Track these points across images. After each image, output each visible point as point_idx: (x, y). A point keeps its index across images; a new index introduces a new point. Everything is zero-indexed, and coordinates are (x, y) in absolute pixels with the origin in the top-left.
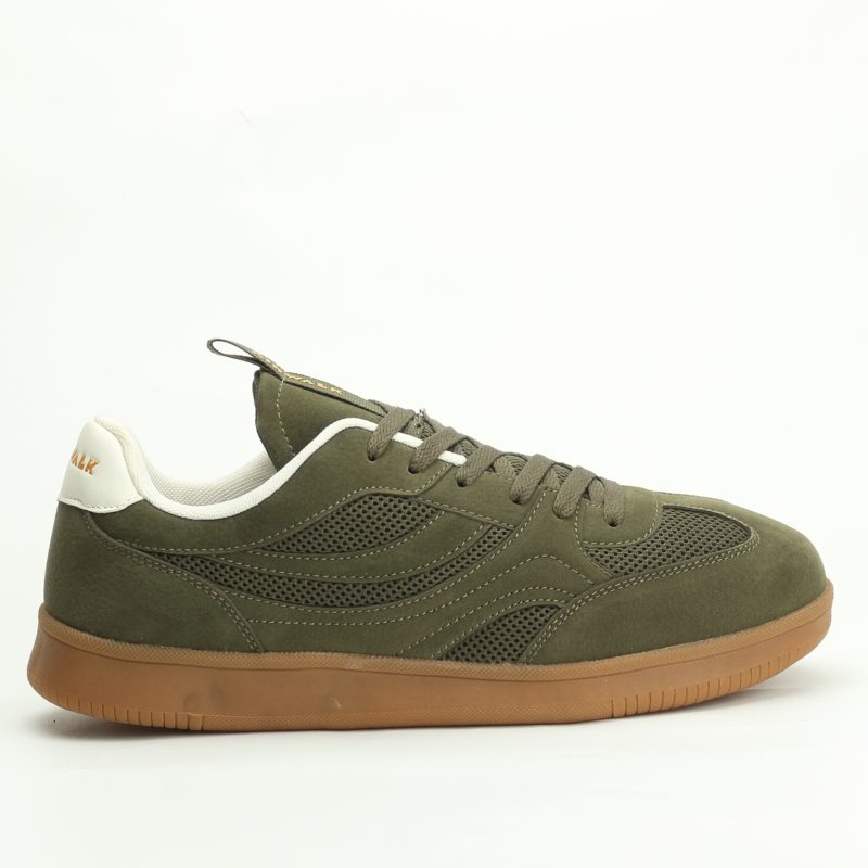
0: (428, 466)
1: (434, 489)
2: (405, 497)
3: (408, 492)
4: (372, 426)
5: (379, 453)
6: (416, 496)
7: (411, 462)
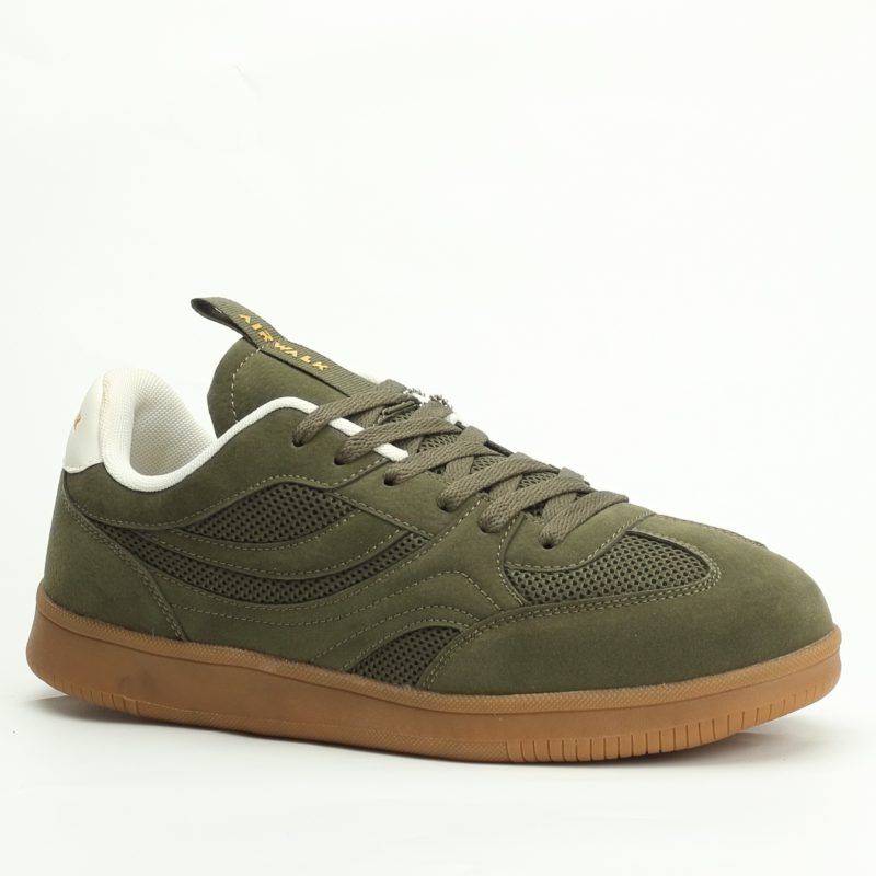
0: (357, 459)
1: (355, 485)
2: (321, 491)
3: (325, 485)
4: (308, 407)
5: (308, 437)
6: (333, 490)
7: (339, 452)
